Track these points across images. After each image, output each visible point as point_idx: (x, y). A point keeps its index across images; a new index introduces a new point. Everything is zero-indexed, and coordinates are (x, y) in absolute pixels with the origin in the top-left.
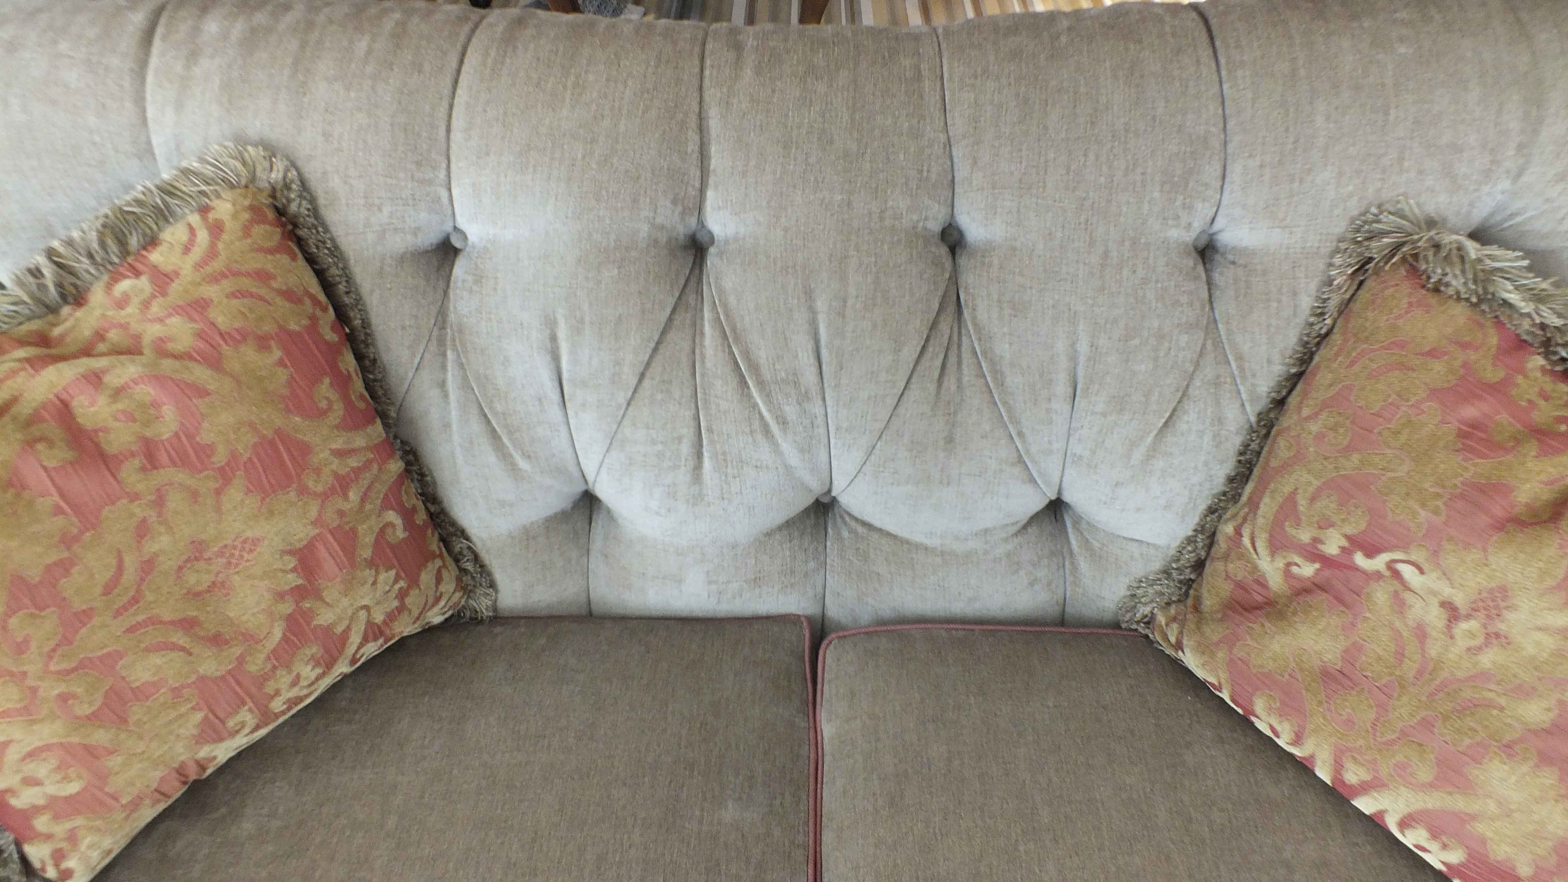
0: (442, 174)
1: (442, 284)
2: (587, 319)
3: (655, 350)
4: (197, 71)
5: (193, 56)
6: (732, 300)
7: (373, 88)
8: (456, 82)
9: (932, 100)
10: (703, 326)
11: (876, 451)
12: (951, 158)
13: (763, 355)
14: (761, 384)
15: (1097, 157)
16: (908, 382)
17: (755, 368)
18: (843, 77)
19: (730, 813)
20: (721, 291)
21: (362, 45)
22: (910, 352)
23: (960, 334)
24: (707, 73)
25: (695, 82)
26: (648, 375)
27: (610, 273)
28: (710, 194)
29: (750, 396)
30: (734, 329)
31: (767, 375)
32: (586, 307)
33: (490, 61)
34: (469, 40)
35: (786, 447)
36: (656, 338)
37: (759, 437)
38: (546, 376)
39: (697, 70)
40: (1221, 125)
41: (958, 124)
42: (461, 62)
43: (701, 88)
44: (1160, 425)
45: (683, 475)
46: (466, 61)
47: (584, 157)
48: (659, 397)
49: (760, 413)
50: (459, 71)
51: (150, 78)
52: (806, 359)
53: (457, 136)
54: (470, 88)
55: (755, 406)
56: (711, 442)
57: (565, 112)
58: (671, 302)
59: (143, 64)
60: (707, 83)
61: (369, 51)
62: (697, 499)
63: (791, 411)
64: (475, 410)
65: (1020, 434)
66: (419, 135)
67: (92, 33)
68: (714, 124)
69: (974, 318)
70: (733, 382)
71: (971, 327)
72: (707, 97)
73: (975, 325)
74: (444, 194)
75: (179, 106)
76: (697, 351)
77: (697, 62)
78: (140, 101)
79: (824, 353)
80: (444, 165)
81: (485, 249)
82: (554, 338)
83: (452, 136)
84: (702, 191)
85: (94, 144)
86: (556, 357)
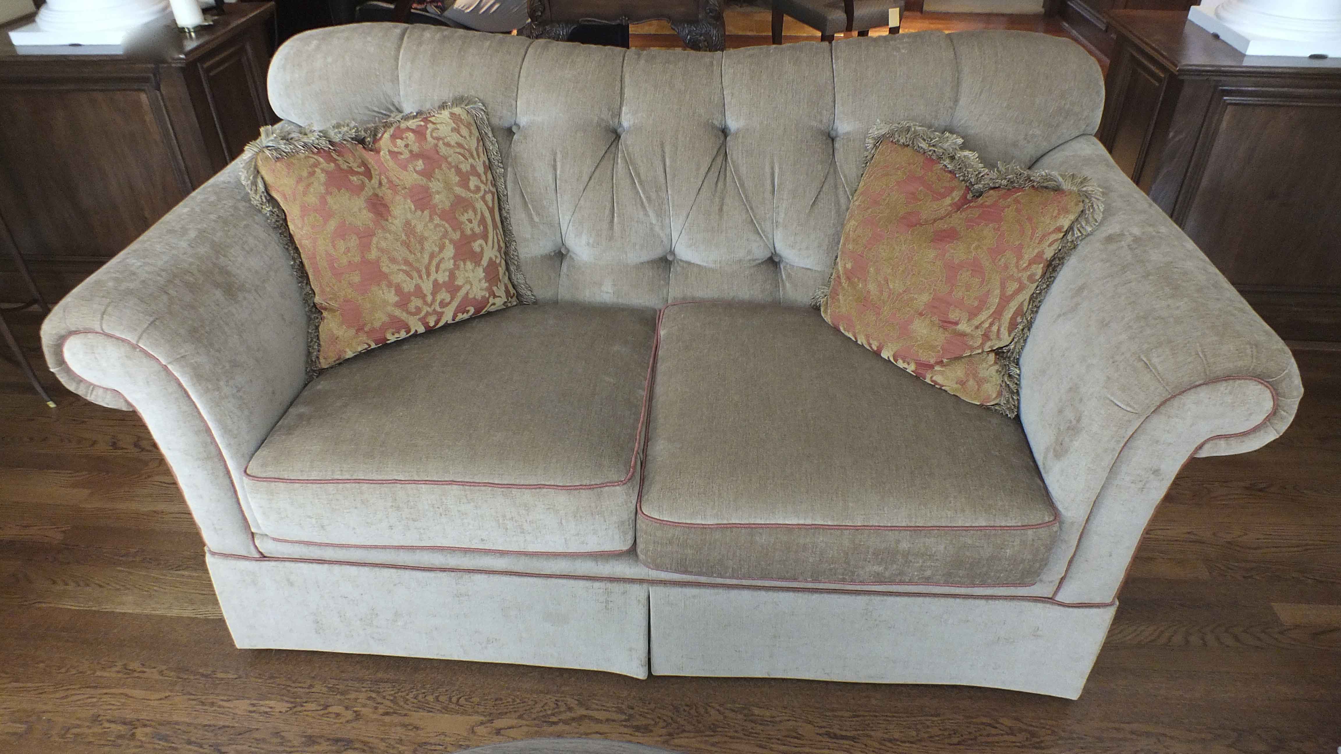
0: (515, 95)
1: (508, 142)
2: (569, 152)
3: (597, 167)
4: (422, 49)
5: (420, 44)
6: (630, 149)
7: (491, 59)
8: (524, 59)
9: (717, 72)
10: (618, 160)
11: (690, 216)
12: (723, 95)
13: (642, 171)
14: (641, 182)
15: (781, 91)
16: (703, 182)
17: (638, 175)
18: (681, 64)
19: (616, 348)
20: (626, 146)
21: (488, 43)
22: (703, 170)
23: (726, 165)
24: (625, 62)
25: (621, 64)
26: (593, 178)
27: (580, 134)
28: (624, 108)
29: (636, 187)
30: (630, 159)
31: (643, 177)
32: (569, 148)
33: (538, 53)
34: (529, 46)
35: (651, 213)
36: (598, 162)
37: (639, 206)
38: (550, 178)
39: (622, 60)
40: (832, 80)
41: (726, 81)
42: (526, 53)
43: (622, 67)
44: (811, 204)
45: (605, 225)
46: (528, 52)
47: (573, 88)
48: (597, 187)
49: (640, 196)
50: (525, 55)
51: (402, 51)
52: (660, 172)
53: (522, 79)
54: (529, 61)
55: (638, 192)
56: (618, 209)
57: (566, 72)
58: (605, 148)
59: (399, 47)
60: (625, 65)
61: (490, 46)
62: (611, 238)
63: (653, 196)
64: (519, 192)
65: (751, 208)
66: (508, 77)
67: (380, 34)
68: (627, 80)
69: (732, 158)
70: (628, 181)
71: (730, 161)
72: (624, 70)
73: (732, 161)
74: (514, 103)
75: (413, 61)
76: (615, 170)
77: (622, 58)
78: (397, 59)
79: (667, 169)
80: (516, 91)
81: (529, 126)
82: (555, 160)
83: (520, 79)
84: (620, 108)
85: (376, 74)
86: (555, 169)
